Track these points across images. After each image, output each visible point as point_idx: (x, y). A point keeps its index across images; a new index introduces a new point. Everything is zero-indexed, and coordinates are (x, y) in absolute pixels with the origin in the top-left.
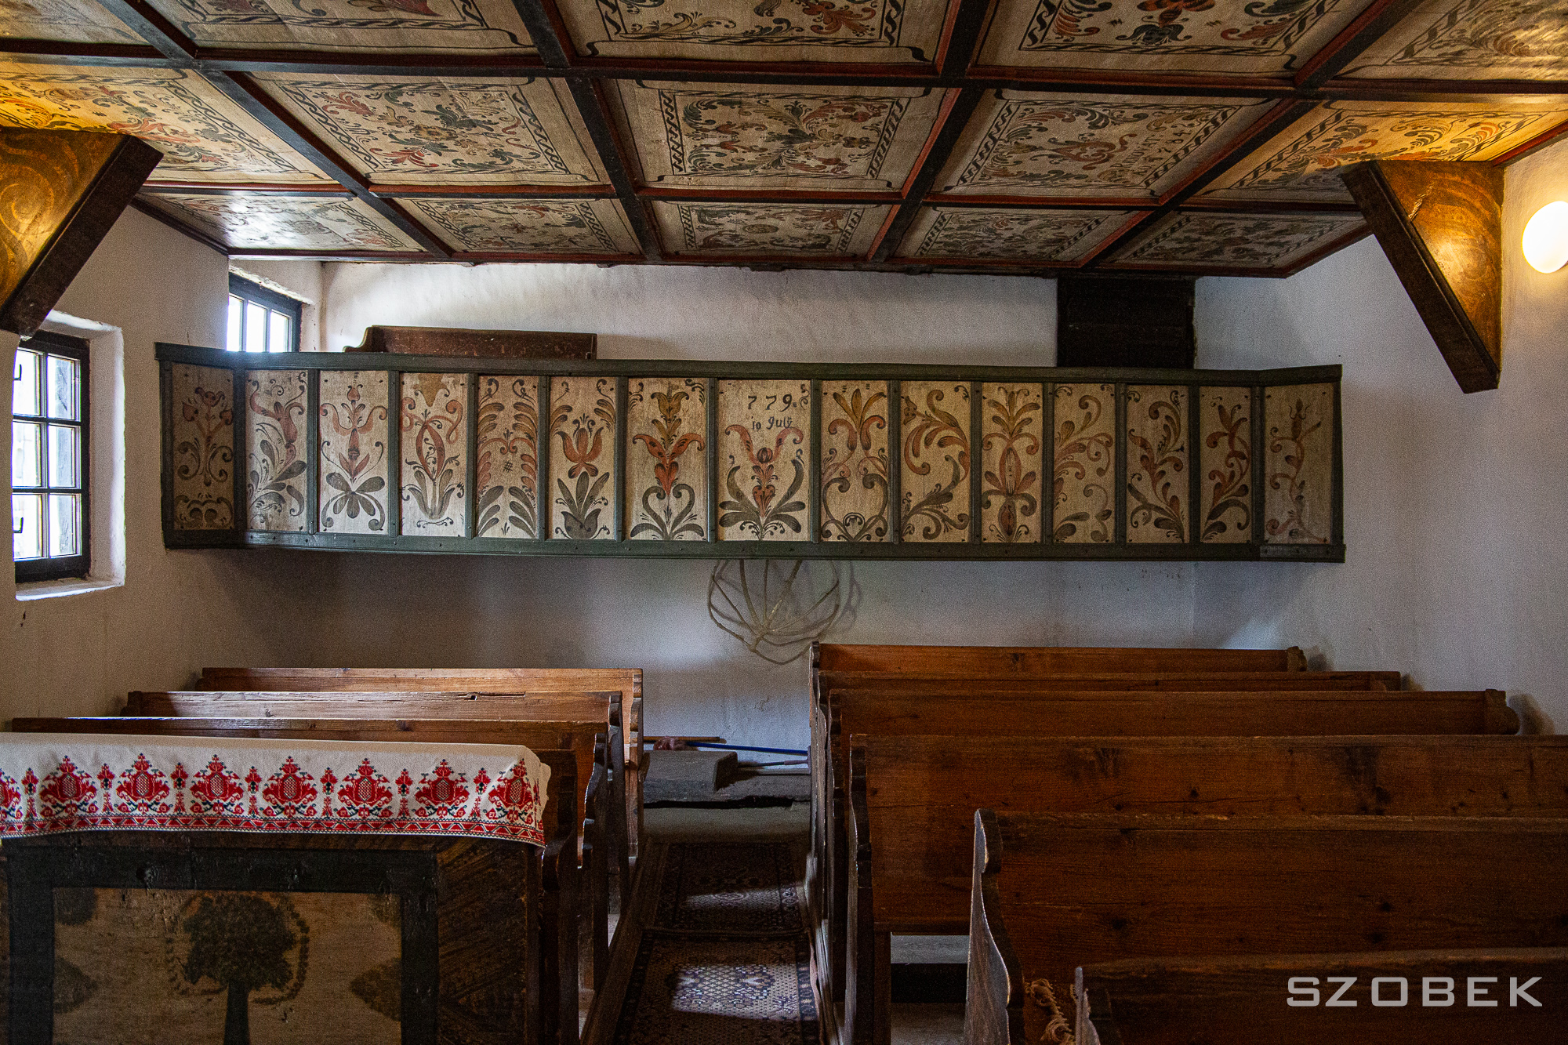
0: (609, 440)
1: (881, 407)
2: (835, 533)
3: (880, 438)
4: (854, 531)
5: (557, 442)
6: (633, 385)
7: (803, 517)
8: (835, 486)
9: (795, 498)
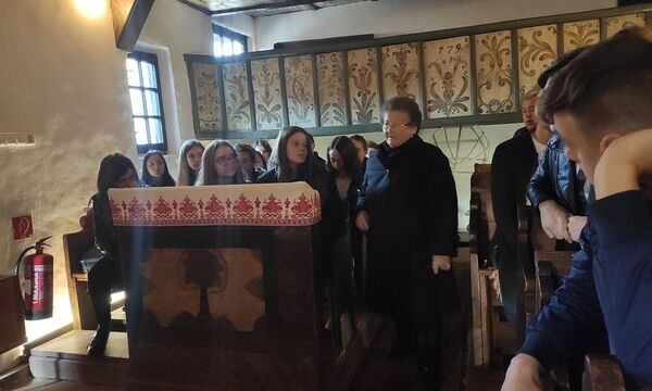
0: (374, 77)
1: (507, 44)
2: (485, 110)
3: (507, 60)
4: (494, 108)
5: (352, 80)
6: (384, 50)
7: (468, 104)
8: (484, 87)
9: (464, 95)
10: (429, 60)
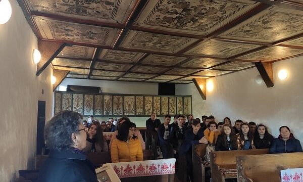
0: (111, 103)
1: (142, 99)
2: (137, 114)
3: (142, 103)
4: (140, 113)
5: (105, 103)
6: (114, 96)
8: (137, 108)
9: (133, 110)
10: (125, 100)
